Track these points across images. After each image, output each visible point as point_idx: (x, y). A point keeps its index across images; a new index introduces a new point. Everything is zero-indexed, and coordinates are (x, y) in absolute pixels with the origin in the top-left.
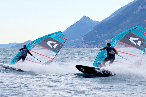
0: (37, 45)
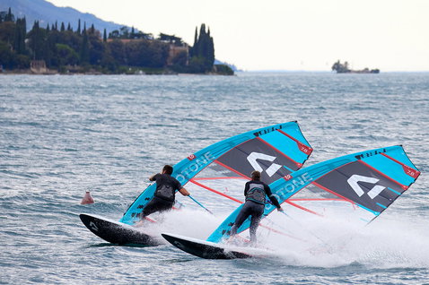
0: (311, 185)
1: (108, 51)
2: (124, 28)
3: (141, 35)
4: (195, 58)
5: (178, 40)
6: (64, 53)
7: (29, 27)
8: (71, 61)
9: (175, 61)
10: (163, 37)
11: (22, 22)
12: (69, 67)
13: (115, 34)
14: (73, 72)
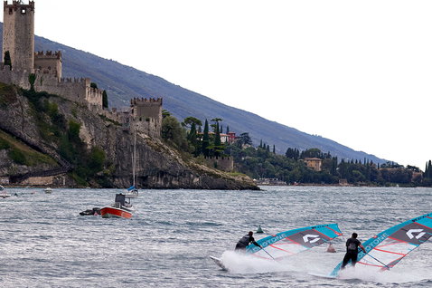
1: (380, 174)
2: (389, 162)
3: (397, 166)
4: (425, 179)
5: (417, 169)
6: (357, 175)
7: (339, 162)
8: (361, 180)
9: (415, 180)
10: (409, 167)
11: (335, 159)
12: (360, 183)
13: (383, 166)
14: (361, 185)
